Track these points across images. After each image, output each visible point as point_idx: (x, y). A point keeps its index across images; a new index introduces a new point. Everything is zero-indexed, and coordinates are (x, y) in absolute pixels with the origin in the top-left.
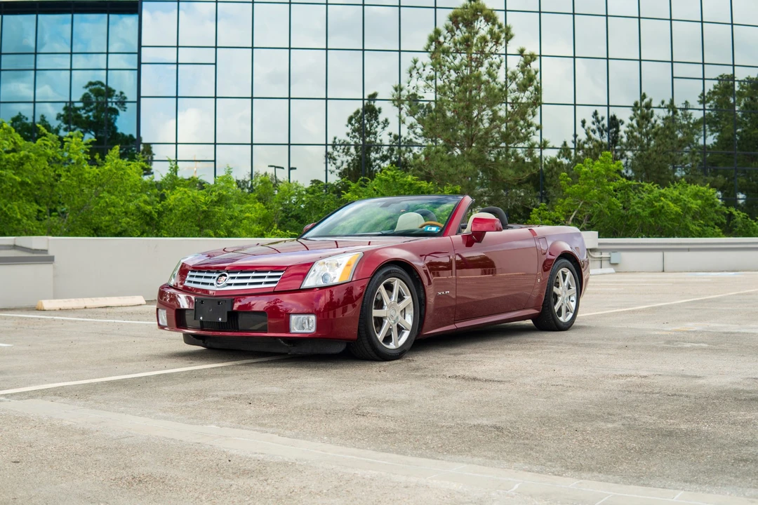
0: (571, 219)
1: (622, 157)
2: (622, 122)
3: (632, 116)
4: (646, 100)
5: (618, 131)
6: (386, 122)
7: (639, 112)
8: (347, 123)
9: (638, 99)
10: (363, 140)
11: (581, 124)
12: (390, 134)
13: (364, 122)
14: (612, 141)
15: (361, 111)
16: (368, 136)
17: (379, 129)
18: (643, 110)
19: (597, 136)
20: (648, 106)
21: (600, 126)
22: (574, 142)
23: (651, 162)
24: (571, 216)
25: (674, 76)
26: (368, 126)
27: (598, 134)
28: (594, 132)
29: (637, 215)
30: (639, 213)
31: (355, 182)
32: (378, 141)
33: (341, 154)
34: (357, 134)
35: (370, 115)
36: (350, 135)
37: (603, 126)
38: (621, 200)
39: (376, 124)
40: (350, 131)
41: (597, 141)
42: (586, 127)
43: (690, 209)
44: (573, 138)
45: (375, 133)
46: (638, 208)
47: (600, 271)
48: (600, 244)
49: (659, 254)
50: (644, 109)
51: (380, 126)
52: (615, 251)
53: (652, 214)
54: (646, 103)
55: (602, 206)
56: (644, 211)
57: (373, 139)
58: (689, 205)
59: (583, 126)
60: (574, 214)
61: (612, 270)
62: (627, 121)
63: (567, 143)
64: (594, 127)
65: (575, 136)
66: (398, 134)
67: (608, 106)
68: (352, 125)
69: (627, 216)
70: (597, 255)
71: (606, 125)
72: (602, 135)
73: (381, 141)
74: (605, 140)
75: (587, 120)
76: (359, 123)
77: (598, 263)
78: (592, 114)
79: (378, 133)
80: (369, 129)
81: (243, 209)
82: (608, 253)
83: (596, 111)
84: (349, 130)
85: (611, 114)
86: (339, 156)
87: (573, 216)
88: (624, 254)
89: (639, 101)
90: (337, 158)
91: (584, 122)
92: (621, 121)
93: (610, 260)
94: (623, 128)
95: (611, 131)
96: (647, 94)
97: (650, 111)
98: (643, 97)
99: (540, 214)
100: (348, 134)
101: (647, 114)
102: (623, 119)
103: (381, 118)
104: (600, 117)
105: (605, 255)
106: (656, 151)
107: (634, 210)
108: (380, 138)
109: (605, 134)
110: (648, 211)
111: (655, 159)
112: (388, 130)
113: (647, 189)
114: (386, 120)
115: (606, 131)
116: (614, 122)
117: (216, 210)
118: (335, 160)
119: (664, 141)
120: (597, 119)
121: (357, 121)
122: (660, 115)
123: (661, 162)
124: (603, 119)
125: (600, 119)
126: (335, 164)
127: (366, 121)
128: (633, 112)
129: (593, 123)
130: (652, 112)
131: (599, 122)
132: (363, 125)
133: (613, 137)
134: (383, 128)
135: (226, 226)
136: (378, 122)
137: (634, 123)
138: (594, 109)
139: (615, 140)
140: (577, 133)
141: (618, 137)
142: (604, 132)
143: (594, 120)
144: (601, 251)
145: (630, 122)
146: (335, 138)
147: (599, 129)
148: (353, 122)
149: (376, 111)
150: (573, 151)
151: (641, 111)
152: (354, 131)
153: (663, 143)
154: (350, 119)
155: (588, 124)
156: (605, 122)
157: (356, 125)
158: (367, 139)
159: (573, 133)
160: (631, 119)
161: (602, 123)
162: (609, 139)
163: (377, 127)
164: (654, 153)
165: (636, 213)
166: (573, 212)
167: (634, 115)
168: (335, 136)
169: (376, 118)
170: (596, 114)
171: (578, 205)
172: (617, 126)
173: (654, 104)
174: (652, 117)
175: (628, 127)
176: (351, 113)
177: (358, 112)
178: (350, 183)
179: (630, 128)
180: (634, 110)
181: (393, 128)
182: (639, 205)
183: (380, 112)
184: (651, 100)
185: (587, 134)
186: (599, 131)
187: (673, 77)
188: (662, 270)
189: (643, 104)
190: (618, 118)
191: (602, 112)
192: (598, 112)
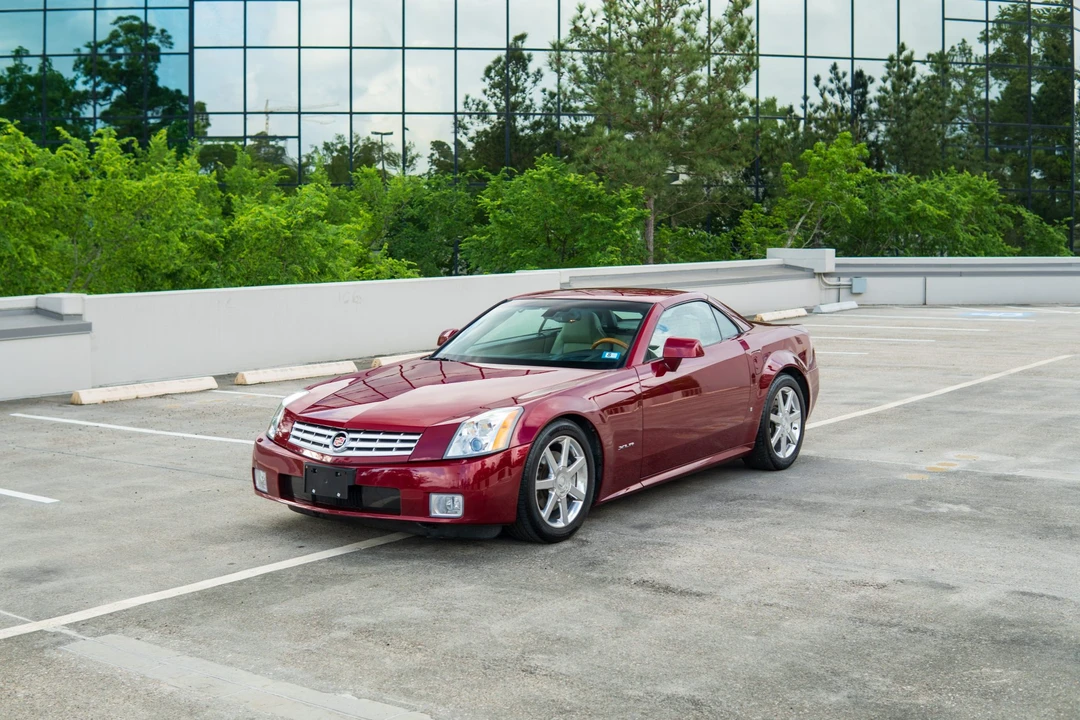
0: (797, 227)
1: (871, 130)
2: (872, 80)
3: (886, 75)
4: (905, 53)
5: (865, 93)
6: (539, 74)
7: (896, 69)
8: (483, 76)
9: (894, 52)
10: (507, 101)
11: (814, 81)
12: (544, 91)
13: (508, 74)
14: (858, 106)
15: (504, 59)
16: (514, 94)
17: (529, 84)
18: (900, 66)
19: (836, 99)
20: (909, 61)
21: (841, 85)
22: (804, 107)
23: (910, 140)
24: (797, 223)
25: (946, 17)
26: (513, 79)
27: (837, 96)
28: (832, 93)
29: (889, 219)
30: (891, 217)
31: (495, 174)
32: (528, 102)
33: (476, 122)
34: (497, 91)
35: (517, 64)
36: (488, 93)
37: (845, 85)
38: (867, 199)
39: (524, 76)
40: (487, 87)
41: (835, 106)
42: (821, 86)
43: (960, 211)
44: (803, 102)
45: (523, 91)
46: (890, 210)
47: (836, 306)
48: (837, 265)
49: (920, 280)
50: (903, 65)
51: (530, 80)
52: (858, 275)
53: (909, 219)
54: (905, 57)
55: (840, 208)
56: (898, 213)
57: (520, 100)
58: (959, 206)
59: (817, 84)
60: (801, 220)
61: (852, 304)
62: (879, 83)
63: (794, 108)
64: (832, 86)
65: (806, 98)
66: (555, 90)
67: (853, 59)
68: (491, 78)
69: (874, 221)
70: (833, 281)
71: (849, 85)
72: (843, 97)
73: (531, 100)
74: (848, 105)
75: (822, 77)
76: (500, 75)
77: (834, 293)
78: (830, 68)
79: (527, 90)
80: (514, 84)
81: (340, 231)
82: (848, 279)
83: (835, 64)
84: (486, 85)
85: (856, 69)
86: (472, 124)
87: (799, 224)
88: (869, 280)
89: (896, 54)
90: (469, 126)
91: (817, 80)
92: (870, 78)
93: (851, 288)
94: (873, 92)
95: (856, 92)
96: (906, 45)
97: (911, 68)
98: (901, 48)
99: (753, 217)
100: (485, 92)
101: (908, 71)
102: (873, 75)
103: (532, 68)
104: (840, 71)
105: (844, 281)
106: (917, 127)
107: (885, 213)
108: (530, 96)
109: (848, 97)
110: (903, 214)
111: (916, 138)
112: (541, 84)
113: (901, 183)
114: (539, 71)
115: (849, 93)
116: (860, 81)
117: (304, 235)
118: (467, 129)
119: (929, 112)
120: (836, 74)
121: (498, 74)
122: (923, 71)
123: (924, 141)
124: (844, 74)
125: (841, 75)
126: (466, 134)
127: (510, 74)
128: (887, 70)
129: (831, 81)
130: (914, 69)
131: (839, 79)
132: (508, 79)
133: (859, 101)
134: (534, 82)
135: (318, 258)
136: (527, 74)
137: (888, 85)
138: (832, 61)
139: (861, 106)
140: (808, 94)
141: (865, 101)
142: (846, 94)
143: (832, 76)
144: (838, 275)
145: (882, 84)
146: (467, 97)
147: (839, 89)
148: (492, 74)
149: (525, 59)
150: (802, 123)
151: (899, 66)
152: (493, 86)
153: (928, 115)
154: (488, 71)
155: (824, 82)
156: (848, 80)
157: (497, 78)
158: (513, 99)
159: (803, 94)
160: (884, 80)
161: (844, 80)
162: (853, 103)
163: (526, 80)
164: (916, 129)
165: (886, 218)
166: (800, 217)
167: (888, 73)
168: (467, 93)
169: (525, 68)
170: (834, 67)
171: (807, 207)
172: (864, 86)
173: (915, 58)
174: (913, 76)
175: (879, 91)
176: (489, 62)
177: (498, 61)
178: (489, 175)
179: (883, 93)
180: (888, 67)
181: (550, 81)
182: (890, 206)
183: (530, 61)
184: (912, 53)
185: (822, 95)
186: (839, 92)
187: (944, 19)
188: (921, 301)
189: (902, 57)
190: (867, 73)
191: (844, 66)
192: (838, 65)
